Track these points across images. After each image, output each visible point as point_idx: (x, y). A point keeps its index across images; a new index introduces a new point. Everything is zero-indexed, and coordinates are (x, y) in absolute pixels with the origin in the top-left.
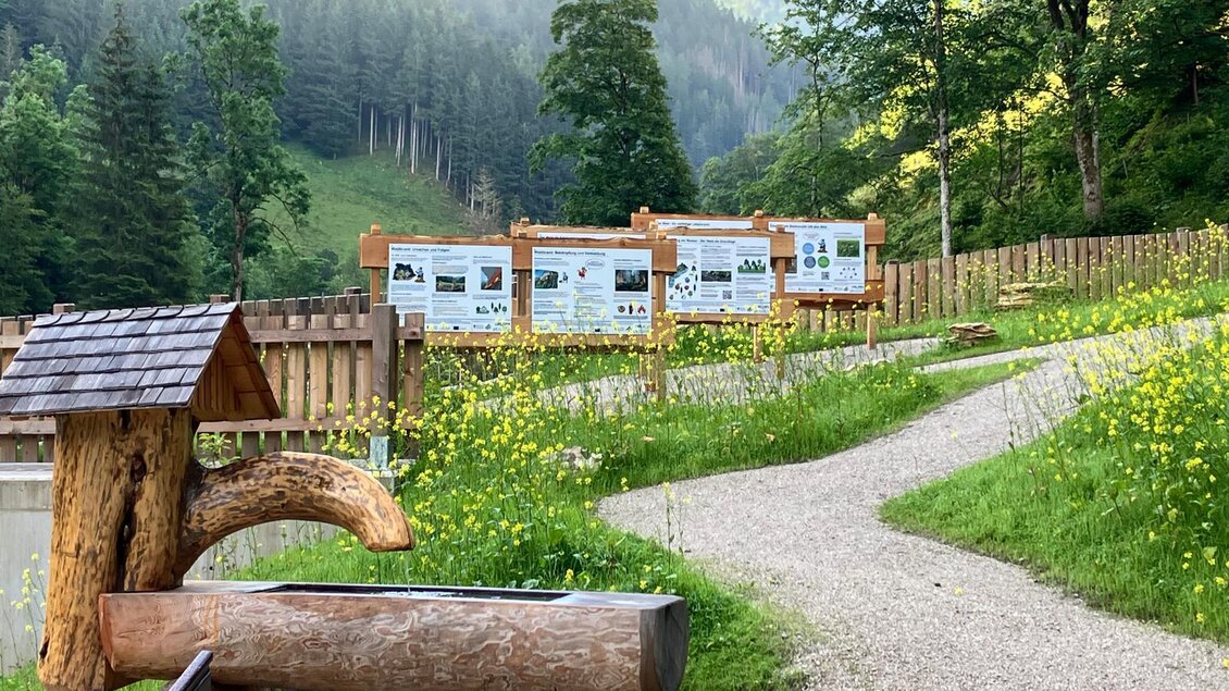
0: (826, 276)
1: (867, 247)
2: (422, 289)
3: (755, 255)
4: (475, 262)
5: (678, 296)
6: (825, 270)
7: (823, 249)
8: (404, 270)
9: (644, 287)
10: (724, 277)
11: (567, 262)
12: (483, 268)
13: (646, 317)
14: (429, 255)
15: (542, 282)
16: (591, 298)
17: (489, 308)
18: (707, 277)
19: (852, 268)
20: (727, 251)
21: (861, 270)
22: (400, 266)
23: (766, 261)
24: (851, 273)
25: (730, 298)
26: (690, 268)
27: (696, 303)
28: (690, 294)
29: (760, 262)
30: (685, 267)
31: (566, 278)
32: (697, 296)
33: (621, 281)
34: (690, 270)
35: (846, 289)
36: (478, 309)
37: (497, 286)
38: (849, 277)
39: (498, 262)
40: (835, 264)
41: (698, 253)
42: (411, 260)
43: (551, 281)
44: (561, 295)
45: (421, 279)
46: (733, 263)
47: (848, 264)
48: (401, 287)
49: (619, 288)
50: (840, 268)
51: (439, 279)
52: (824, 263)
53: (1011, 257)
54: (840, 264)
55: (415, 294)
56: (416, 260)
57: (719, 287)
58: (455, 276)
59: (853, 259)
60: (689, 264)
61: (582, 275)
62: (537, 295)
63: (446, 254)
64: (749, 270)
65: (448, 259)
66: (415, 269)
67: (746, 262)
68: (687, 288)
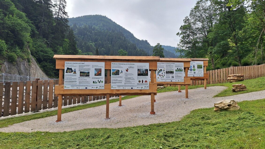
0: (195, 73)
1: (204, 66)
2: (75, 75)
3: (180, 67)
4: (93, 67)
5: (160, 77)
6: (195, 72)
7: (194, 67)
8: (70, 70)
9: (147, 75)
10: (172, 72)
11: (122, 67)
12: (95, 69)
13: (147, 84)
14: (78, 65)
15: (114, 73)
16: (130, 78)
17: (97, 82)
18: (167, 72)
19: (200, 71)
20: (172, 66)
21: (203, 71)
22: (68, 69)
23: (183, 68)
24: (201, 72)
25: (173, 78)
26: (163, 70)
27: (164, 79)
28: (163, 77)
29: (181, 68)
30: (162, 70)
31: (122, 72)
32: (165, 77)
33: (139, 73)
34: (163, 71)
35: (199, 76)
36: (94, 82)
37: (99, 74)
38: (200, 73)
39: (101, 67)
40: (197, 70)
41: (165, 67)
42: (72, 66)
43: (117, 73)
44: (121, 77)
45: (75, 72)
46: (174, 69)
47: (200, 70)
48: (69, 75)
49: (139, 75)
50: (198, 71)
51: (81, 72)
52: (194, 70)
53: (226, 70)
54: (198, 70)
55: (73, 77)
56: (73, 66)
57: (171, 75)
58: (86, 71)
59: (201, 69)
60: (163, 69)
61: (127, 71)
62: (113, 77)
63: (83, 65)
64: (178, 71)
65: (85, 66)
66: (73, 69)
67: (178, 69)
68: (162, 75)
